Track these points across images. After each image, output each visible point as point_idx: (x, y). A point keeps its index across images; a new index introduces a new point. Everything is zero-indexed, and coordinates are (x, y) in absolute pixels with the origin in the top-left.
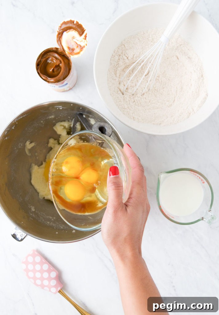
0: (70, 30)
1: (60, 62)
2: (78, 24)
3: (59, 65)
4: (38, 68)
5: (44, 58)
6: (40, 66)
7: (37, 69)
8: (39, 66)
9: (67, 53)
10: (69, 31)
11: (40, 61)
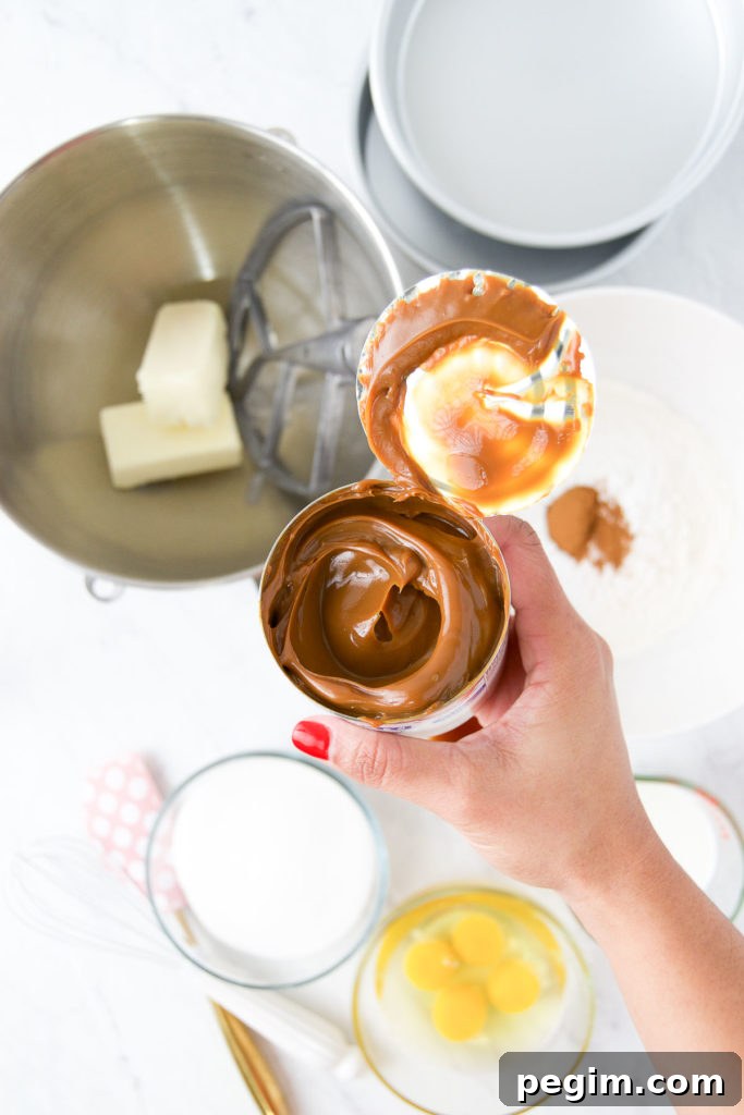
0: (451, 346)
1: (413, 566)
2: (503, 293)
3: (412, 589)
4: (283, 640)
5: (306, 562)
6: (287, 623)
7: (277, 648)
8: (282, 623)
9: (449, 497)
10: (447, 354)
11: (286, 591)
